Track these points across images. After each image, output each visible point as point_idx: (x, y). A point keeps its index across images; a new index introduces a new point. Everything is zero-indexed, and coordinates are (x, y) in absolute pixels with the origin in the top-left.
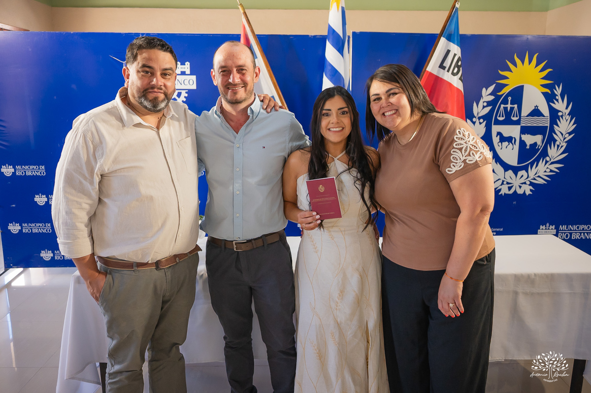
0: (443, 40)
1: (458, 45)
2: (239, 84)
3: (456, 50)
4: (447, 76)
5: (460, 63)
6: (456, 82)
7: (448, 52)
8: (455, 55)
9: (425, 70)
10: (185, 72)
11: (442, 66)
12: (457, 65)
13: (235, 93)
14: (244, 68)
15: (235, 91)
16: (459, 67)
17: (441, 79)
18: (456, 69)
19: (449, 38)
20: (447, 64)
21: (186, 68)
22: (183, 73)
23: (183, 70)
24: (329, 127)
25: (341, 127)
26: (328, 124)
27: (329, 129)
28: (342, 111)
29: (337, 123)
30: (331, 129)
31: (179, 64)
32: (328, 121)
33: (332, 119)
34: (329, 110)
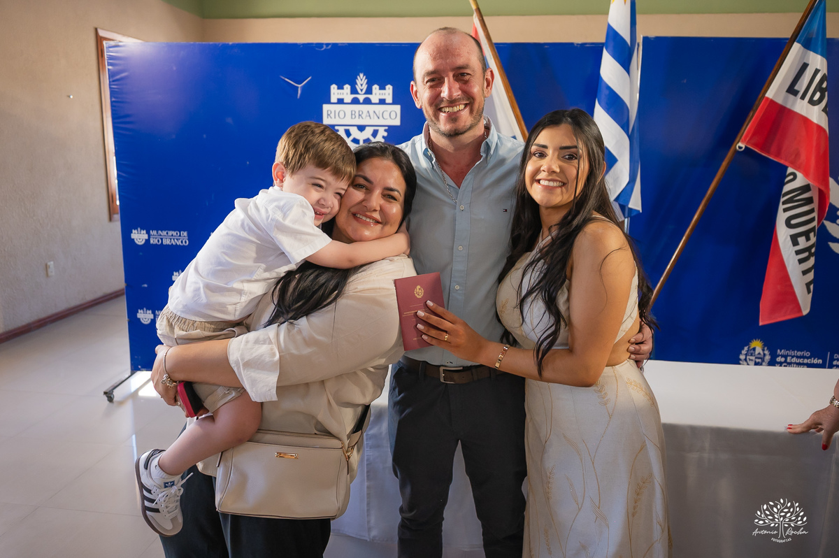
1: (822, 56)
3: (818, 63)
4: (800, 106)
5: (825, 85)
6: (816, 115)
7: (805, 66)
8: (817, 71)
9: (764, 96)
10: (384, 100)
11: (792, 90)
12: (819, 89)
13: (454, 119)
14: (467, 71)
15: (453, 117)
16: (822, 91)
17: (790, 111)
18: (818, 95)
19: (808, 45)
20: (801, 86)
21: (387, 94)
22: (382, 102)
23: (382, 97)
24: (538, 177)
25: (560, 181)
26: (537, 171)
27: (538, 181)
28: (567, 152)
29: (554, 172)
30: (541, 181)
31: (375, 88)
32: (538, 166)
33: (545, 164)
34: (545, 147)
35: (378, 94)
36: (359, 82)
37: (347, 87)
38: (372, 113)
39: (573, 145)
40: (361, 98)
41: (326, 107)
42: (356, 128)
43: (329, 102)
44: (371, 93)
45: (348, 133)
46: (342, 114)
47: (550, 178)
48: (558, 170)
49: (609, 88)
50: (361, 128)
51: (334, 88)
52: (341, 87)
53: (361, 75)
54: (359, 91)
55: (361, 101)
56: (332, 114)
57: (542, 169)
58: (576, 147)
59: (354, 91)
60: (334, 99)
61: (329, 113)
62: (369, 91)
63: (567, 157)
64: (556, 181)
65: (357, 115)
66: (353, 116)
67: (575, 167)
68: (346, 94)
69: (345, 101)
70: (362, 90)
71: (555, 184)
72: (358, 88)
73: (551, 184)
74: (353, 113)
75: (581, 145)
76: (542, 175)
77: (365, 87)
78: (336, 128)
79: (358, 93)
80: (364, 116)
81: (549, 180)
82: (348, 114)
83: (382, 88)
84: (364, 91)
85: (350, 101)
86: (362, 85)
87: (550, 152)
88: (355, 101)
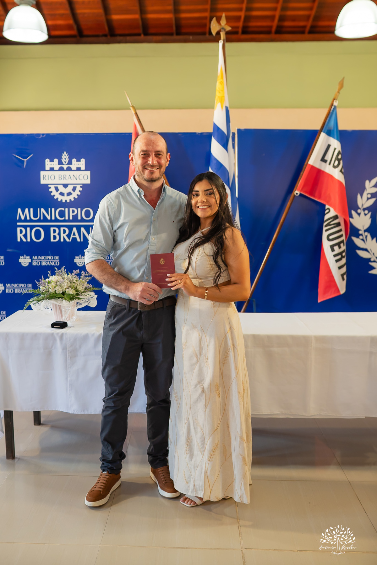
0: (323, 135)
1: (337, 140)
2: (156, 166)
3: (336, 144)
4: (328, 169)
5: (340, 157)
6: (337, 174)
7: (329, 146)
8: (335, 149)
9: (307, 163)
10: (80, 168)
11: (323, 160)
12: (337, 159)
13: (152, 173)
14: (161, 153)
15: (152, 172)
16: (339, 160)
17: (323, 172)
18: (337, 163)
19: (329, 133)
20: (328, 157)
21: (81, 164)
22: (79, 169)
23: (79, 166)
24: (198, 206)
25: (208, 206)
26: (197, 203)
27: (198, 207)
28: (208, 192)
29: (204, 202)
30: (199, 207)
31: (74, 161)
32: (196, 200)
33: (199, 199)
34: (198, 191)
35: (76, 164)
36: (63, 157)
37: (56, 161)
38: (72, 176)
39: (210, 188)
40: (65, 167)
41: (42, 173)
42: (62, 186)
43: (44, 170)
44: (71, 164)
45: (57, 189)
46: (53, 178)
47: (203, 205)
48: (206, 201)
49: (216, 159)
50: (65, 186)
51: (47, 161)
52: (52, 160)
53: (65, 153)
54: (64, 163)
55: (65, 169)
56: (46, 178)
57: (198, 201)
58: (212, 189)
59: (60, 163)
60: (47, 168)
61: (45, 177)
62: (70, 163)
63: (209, 194)
64: (206, 206)
65: (62, 177)
66: (60, 179)
67: (214, 198)
68: (55, 164)
69: (55, 169)
70: (65, 162)
71: (206, 207)
72: (63, 161)
73: (204, 207)
74: (60, 176)
75: (214, 188)
76: (199, 204)
77: (67, 160)
78: (49, 186)
79: (62, 164)
80: (67, 178)
81: (203, 206)
82: (57, 177)
83: (78, 160)
84: (67, 163)
85: (58, 169)
86: (65, 159)
87: (201, 193)
88: (61, 169)
